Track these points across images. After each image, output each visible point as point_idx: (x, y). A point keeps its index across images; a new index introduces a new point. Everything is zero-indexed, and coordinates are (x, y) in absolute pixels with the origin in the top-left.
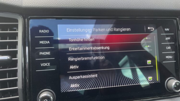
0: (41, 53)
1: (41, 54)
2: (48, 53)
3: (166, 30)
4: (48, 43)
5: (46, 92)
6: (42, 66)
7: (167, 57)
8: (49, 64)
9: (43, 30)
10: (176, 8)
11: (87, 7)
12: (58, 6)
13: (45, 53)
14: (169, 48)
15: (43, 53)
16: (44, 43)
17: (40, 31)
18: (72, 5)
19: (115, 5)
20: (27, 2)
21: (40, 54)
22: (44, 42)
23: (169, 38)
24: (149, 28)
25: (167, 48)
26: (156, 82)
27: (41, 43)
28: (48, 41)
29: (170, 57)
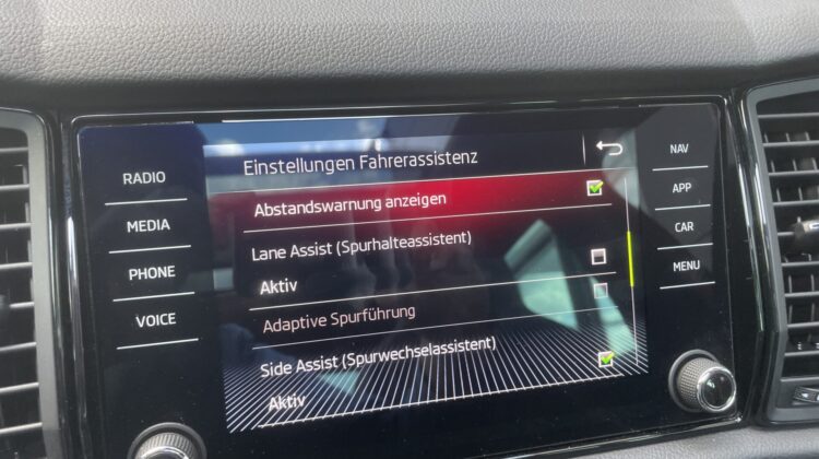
0: (135, 273)
1: (135, 278)
2: (167, 272)
3: (674, 149)
4: (163, 226)
5: (162, 435)
6: (141, 326)
7: (679, 266)
8: (171, 316)
9: (137, 174)
10: (715, 57)
11: (327, 72)
12: (200, 72)
13: (152, 273)
14: (688, 227)
15: (142, 271)
16: (146, 228)
17: (127, 177)
18: (261, 65)
19: (448, 58)
20: (63, 58)
21: (131, 276)
22: (146, 223)
23: (687, 186)
24: (600, 145)
25: (679, 227)
26: (631, 371)
27: (133, 230)
28: (165, 221)
29: (692, 266)
